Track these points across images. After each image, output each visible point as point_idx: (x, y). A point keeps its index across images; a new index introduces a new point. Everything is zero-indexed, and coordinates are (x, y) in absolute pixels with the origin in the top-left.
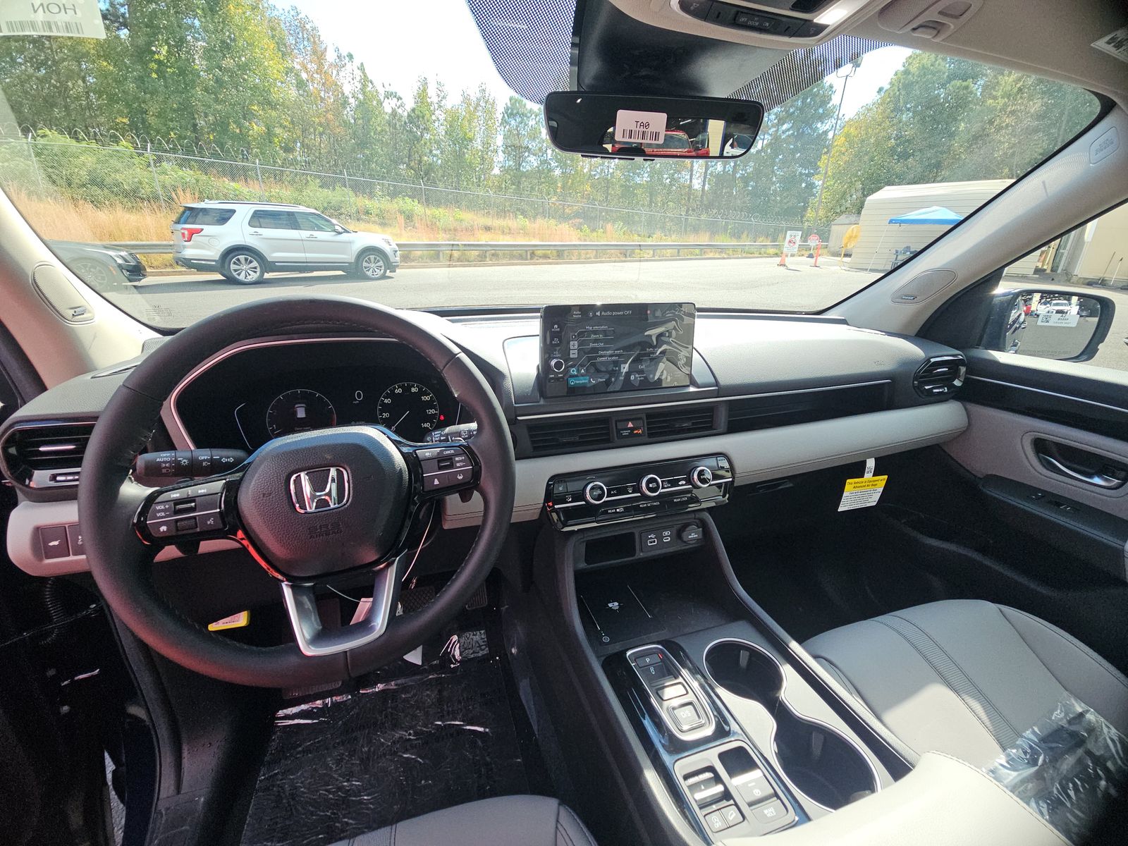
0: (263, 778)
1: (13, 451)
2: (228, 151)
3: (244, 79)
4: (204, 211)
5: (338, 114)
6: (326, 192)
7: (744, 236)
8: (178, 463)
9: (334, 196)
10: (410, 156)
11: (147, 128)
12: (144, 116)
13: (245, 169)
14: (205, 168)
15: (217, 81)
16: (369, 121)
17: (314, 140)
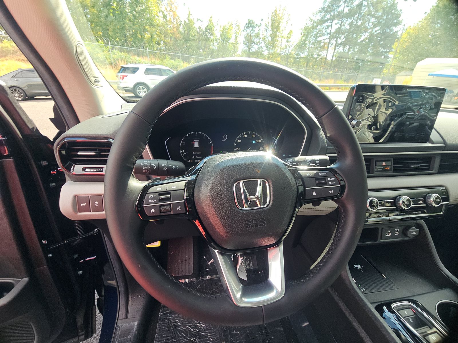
0: (161, 314)
1: (64, 152)
2: (137, 45)
3: (144, 16)
4: (128, 68)
5: (178, 28)
6: (172, 61)
7: (351, 81)
8: (151, 167)
9: (175, 63)
10: (205, 46)
11: (109, 36)
12: (108, 31)
13: (143, 53)
14: (128, 52)
15: (134, 16)
16: (190, 31)
17: (168, 40)
